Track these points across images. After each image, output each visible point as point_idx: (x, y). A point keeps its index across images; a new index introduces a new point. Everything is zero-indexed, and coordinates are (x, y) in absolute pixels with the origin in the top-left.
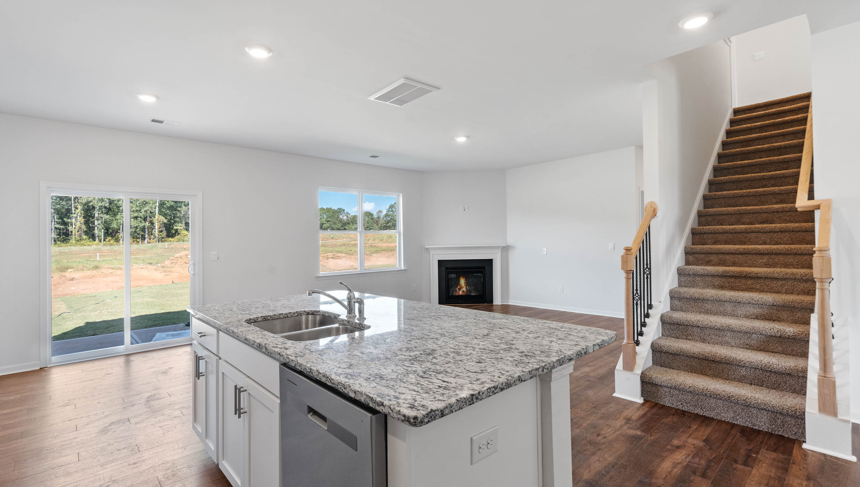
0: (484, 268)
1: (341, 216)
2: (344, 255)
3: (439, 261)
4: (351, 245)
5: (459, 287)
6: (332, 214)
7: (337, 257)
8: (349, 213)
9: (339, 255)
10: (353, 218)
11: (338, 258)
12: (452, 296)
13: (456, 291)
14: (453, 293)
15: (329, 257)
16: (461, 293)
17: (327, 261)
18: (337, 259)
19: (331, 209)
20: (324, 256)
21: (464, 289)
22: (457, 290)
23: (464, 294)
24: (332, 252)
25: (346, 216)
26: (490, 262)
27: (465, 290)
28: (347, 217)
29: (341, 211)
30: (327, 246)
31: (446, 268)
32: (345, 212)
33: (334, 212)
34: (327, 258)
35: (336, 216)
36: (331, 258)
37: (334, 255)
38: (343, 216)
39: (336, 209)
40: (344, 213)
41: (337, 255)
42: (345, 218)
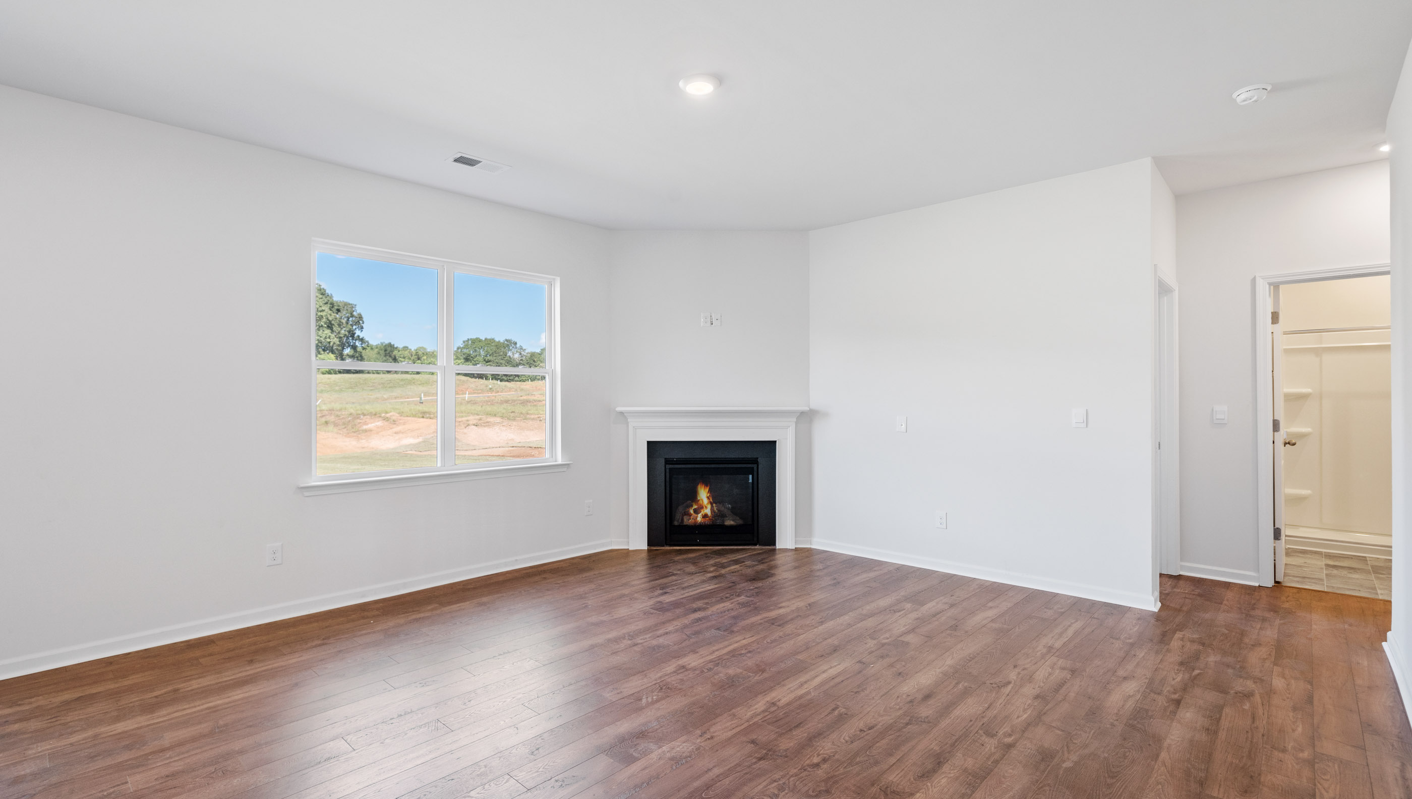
0: (755, 461)
1: (510, 354)
2: (498, 420)
3: (649, 443)
4: (519, 402)
5: (695, 507)
6: (494, 348)
7: (484, 423)
8: (524, 348)
9: (489, 420)
10: (531, 356)
11: (486, 426)
12: (679, 526)
13: (690, 515)
14: (682, 520)
15: (471, 422)
16: (699, 518)
17: (465, 431)
18: (484, 426)
19: (492, 340)
20: (462, 421)
21: (708, 511)
22: (692, 511)
23: (707, 521)
24: (478, 415)
25: (518, 354)
26: (770, 447)
27: (709, 513)
28: (521, 354)
29: (510, 344)
30: (476, 403)
31: (668, 461)
32: (518, 346)
33: (499, 345)
34: (465, 425)
35: (502, 353)
36: (474, 425)
37: (480, 419)
38: (513, 354)
39: (502, 341)
40: (516, 348)
41: (486, 420)
42: (517, 356)
